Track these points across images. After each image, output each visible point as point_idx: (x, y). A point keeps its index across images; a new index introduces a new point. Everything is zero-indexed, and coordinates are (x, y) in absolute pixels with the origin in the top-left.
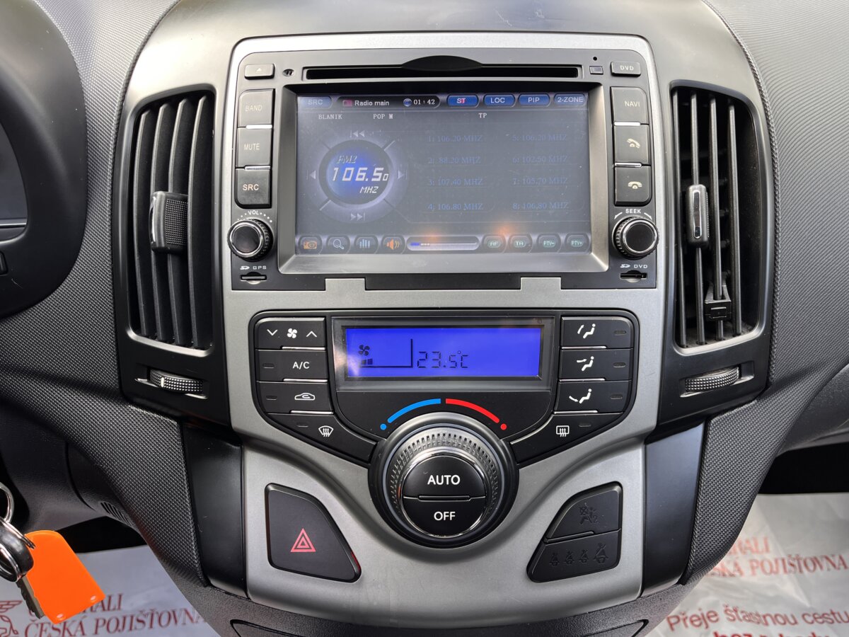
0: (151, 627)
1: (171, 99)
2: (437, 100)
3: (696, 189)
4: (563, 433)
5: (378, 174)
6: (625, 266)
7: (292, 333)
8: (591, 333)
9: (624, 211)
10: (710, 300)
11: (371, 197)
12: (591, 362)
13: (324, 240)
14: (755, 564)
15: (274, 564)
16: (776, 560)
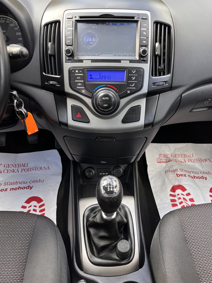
0: (36, 170)
1: (51, 23)
2: (106, 24)
3: (158, 44)
4: (129, 92)
5: (94, 39)
6: (142, 59)
7: (77, 71)
8: (135, 72)
9: (142, 47)
11: (93, 44)
12: (134, 78)
13: (83, 54)
14: (189, 160)
15: (73, 119)
16: (195, 159)
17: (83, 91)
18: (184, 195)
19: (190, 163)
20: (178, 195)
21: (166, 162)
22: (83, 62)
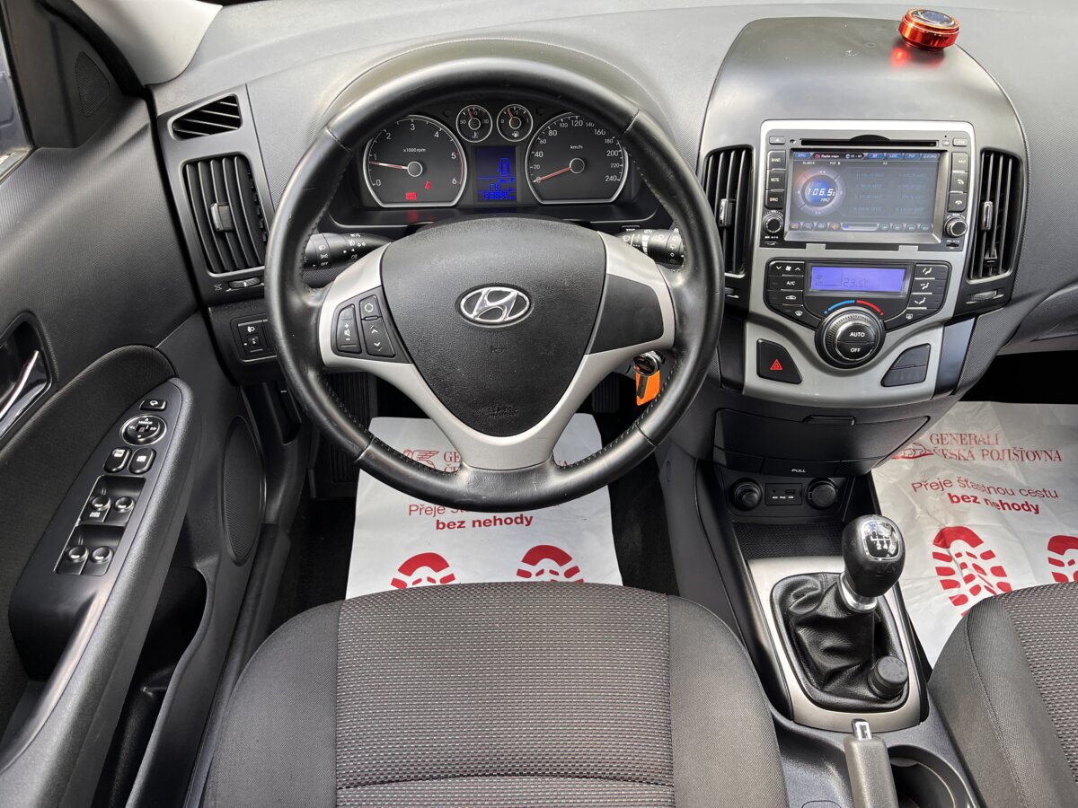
1: (727, 151)
2: (863, 155)
3: (988, 204)
4: (909, 318)
5: (830, 191)
6: (949, 241)
7: (788, 268)
8: (929, 272)
9: (952, 215)
10: (987, 257)
11: (826, 203)
12: (927, 285)
13: (802, 224)
14: (985, 453)
15: (760, 375)
16: (1003, 451)
17: (799, 314)
18: (976, 558)
19: (988, 462)
20: (959, 555)
21: (914, 458)
22: (805, 248)
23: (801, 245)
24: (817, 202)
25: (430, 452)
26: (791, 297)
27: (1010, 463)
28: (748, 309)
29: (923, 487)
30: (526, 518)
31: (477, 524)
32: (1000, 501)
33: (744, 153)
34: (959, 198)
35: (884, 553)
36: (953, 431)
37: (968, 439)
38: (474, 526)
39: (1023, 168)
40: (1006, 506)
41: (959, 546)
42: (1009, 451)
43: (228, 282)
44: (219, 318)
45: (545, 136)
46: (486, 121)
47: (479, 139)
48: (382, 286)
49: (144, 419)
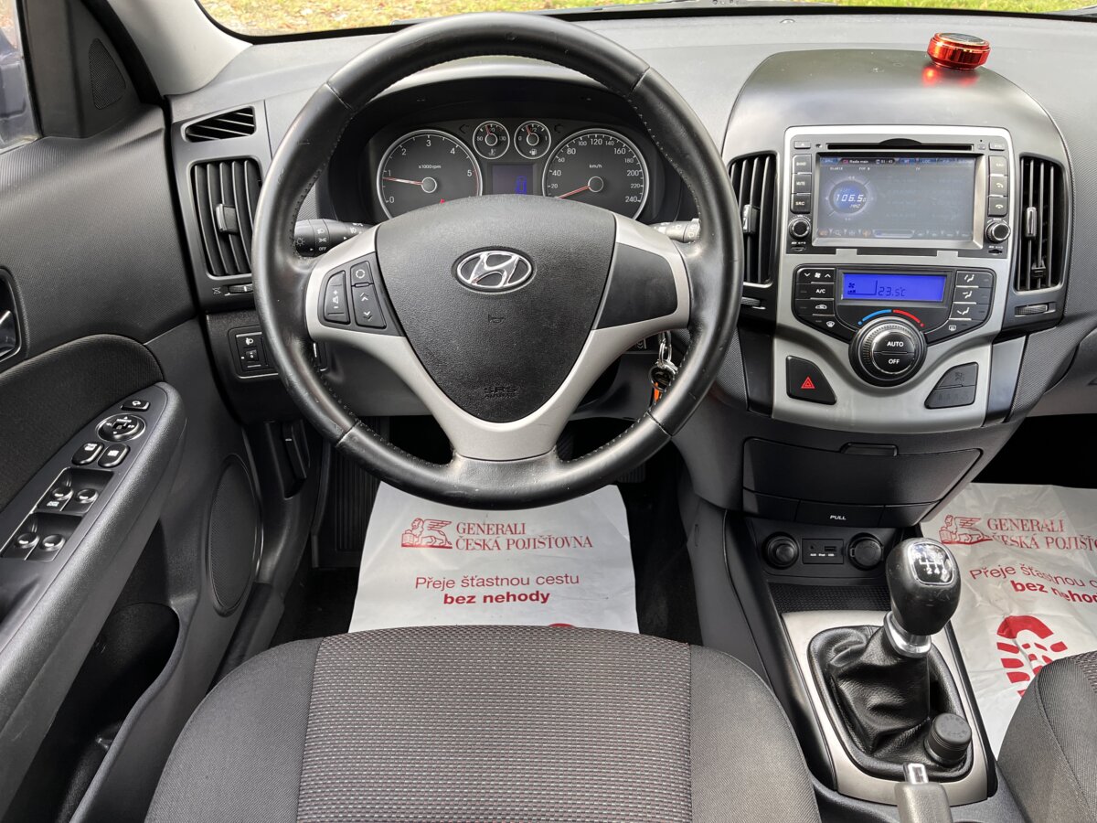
0: (550, 547)
1: (750, 158)
2: (894, 160)
3: (1031, 210)
4: (952, 329)
5: (861, 198)
6: (991, 247)
7: (818, 275)
8: (972, 279)
9: (993, 220)
10: (1034, 268)
11: (857, 210)
12: (970, 294)
13: (831, 231)
14: (1050, 540)
15: (791, 395)
16: (1069, 539)
17: (830, 324)
18: (1046, 650)
19: (1053, 551)
20: (1026, 646)
21: (970, 543)
22: (834, 253)
23: (831, 250)
24: (846, 207)
25: (442, 522)
26: (822, 307)
27: (1077, 552)
28: (775, 321)
29: (983, 573)
30: (542, 595)
31: (488, 599)
32: (1070, 592)
33: (767, 160)
34: (1000, 202)
35: (936, 578)
36: (1014, 517)
37: (1029, 525)
38: (485, 601)
39: (1066, 176)
40: (1075, 597)
41: (1026, 636)
42: (1076, 539)
43: (227, 286)
44: (216, 326)
45: (564, 155)
46: (503, 138)
47: (496, 156)
48: (376, 252)
49: (122, 417)
